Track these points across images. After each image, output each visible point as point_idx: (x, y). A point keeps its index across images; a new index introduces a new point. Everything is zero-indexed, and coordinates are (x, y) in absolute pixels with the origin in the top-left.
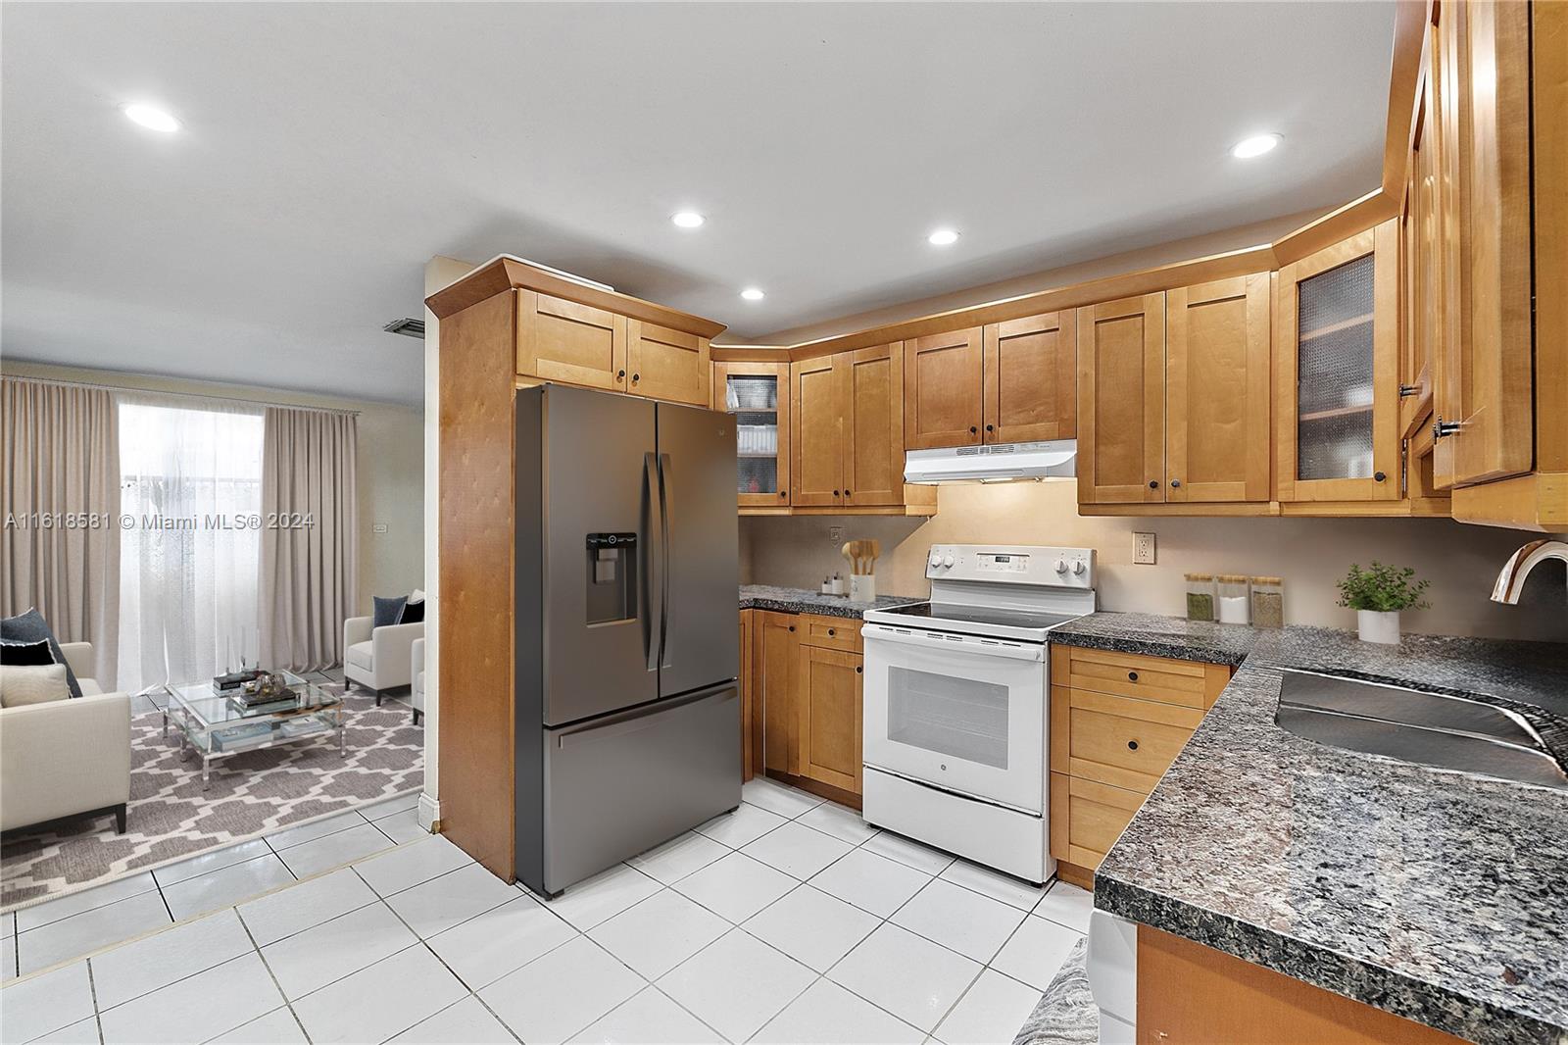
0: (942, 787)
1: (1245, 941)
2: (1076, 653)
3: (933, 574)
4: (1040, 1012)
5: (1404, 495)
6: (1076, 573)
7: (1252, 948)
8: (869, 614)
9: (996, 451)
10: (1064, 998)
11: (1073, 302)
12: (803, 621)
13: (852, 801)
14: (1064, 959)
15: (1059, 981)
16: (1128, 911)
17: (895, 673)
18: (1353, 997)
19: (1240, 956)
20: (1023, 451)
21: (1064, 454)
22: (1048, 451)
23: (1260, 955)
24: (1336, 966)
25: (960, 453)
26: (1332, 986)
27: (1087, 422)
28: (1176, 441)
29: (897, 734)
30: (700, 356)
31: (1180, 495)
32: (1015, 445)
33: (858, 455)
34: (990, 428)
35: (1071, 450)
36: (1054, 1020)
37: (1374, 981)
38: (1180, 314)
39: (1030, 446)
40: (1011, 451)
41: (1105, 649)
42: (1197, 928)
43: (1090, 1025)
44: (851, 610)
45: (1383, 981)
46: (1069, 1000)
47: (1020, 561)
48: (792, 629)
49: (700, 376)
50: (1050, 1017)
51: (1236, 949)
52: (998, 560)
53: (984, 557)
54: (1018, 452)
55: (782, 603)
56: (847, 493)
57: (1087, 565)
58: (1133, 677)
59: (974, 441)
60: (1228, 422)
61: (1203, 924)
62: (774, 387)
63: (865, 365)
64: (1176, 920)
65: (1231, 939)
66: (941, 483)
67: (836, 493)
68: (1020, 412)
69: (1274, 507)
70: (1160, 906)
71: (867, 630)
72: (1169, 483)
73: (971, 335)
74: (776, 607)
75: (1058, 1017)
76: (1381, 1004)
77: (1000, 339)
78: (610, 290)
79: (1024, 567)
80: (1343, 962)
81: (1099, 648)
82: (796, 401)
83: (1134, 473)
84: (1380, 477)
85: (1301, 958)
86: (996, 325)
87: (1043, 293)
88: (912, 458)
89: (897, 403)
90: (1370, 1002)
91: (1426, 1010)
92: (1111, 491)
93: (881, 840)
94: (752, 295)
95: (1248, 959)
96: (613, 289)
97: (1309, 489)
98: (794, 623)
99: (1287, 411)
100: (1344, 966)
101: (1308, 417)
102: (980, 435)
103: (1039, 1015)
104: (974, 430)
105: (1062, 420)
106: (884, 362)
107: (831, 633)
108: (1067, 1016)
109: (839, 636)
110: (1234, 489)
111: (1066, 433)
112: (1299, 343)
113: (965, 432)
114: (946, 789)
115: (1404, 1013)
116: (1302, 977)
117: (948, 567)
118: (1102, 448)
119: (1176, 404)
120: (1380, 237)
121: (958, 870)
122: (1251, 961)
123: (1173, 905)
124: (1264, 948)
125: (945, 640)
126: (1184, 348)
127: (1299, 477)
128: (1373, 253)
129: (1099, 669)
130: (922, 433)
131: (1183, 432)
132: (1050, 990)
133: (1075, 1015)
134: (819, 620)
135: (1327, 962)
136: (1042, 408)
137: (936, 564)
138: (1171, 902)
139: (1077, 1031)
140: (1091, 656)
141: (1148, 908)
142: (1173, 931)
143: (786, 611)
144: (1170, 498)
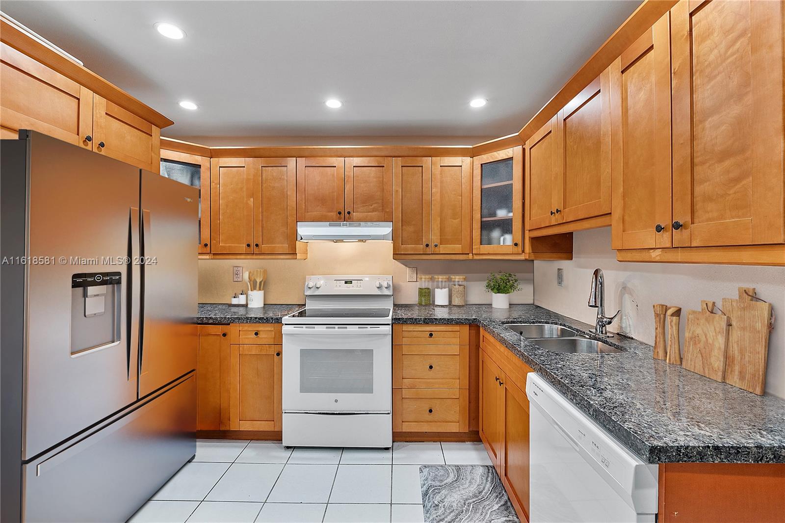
0: (335, 412)
1: (714, 454)
2: (405, 328)
3: (308, 293)
4: (428, 515)
5: (523, 251)
6: (386, 288)
7: (717, 456)
8: (286, 319)
9: (350, 226)
10: (434, 502)
11: (391, 154)
12: (233, 329)
13: (276, 437)
14: (419, 483)
15: (425, 494)
16: (666, 459)
17: (304, 353)
18: (752, 462)
19: (713, 462)
20: (366, 226)
21: (386, 229)
22: (378, 227)
23: (720, 458)
24: (747, 451)
25: (330, 225)
26: (746, 461)
27: (397, 214)
28: (436, 226)
29: (304, 389)
30: (153, 139)
31: (437, 250)
32: (361, 223)
33: (264, 222)
34: (349, 213)
35: (389, 227)
36: (437, 517)
37: (759, 453)
38: (437, 170)
39: (369, 223)
40: (359, 226)
41: (420, 323)
42: (695, 456)
43: (451, 510)
44: (272, 318)
45: (762, 451)
46: (436, 502)
47: (357, 283)
48: (224, 335)
49: (153, 154)
50: (435, 516)
51: (711, 459)
52: (346, 283)
53: (338, 282)
54: (363, 227)
55: (216, 319)
56: (257, 245)
57: (391, 283)
58: (431, 335)
59: (339, 219)
60: (455, 219)
61: (699, 453)
62: (198, 173)
63: (270, 168)
64: (687, 455)
65: (709, 455)
66: (309, 241)
67: (249, 245)
68: (364, 206)
69: (470, 256)
70: (680, 451)
71: (285, 329)
72: (433, 245)
73: (338, 161)
74: (211, 321)
75: (438, 514)
76: (761, 461)
77: (354, 167)
78: (80, 64)
79: (360, 286)
80: (749, 449)
81: (417, 323)
82: (216, 184)
83: (418, 241)
84: (516, 245)
85: (735, 453)
86: (352, 158)
87: (378, 147)
88: (301, 226)
89: (291, 193)
90: (758, 462)
91: (775, 457)
92: (410, 247)
93: (297, 454)
94: (188, 105)
95: (716, 462)
96: (82, 64)
97: (485, 248)
98: (225, 331)
99: (477, 216)
100: (749, 450)
101: (484, 219)
102: (343, 216)
103: (429, 518)
104: (340, 213)
105: (386, 212)
106: (283, 168)
107: (256, 334)
108: (440, 511)
109: (261, 335)
110: (457, 248)
111: (386, 218)
112: (482, 189)
113: (334, 214)
114: (338, 412)
115: (768, 461)
116: (735, 461)
117: (318, 288)
118: (404, 227)
119: (436, 209)
120: (514, 152)
121: (347, 455)
122: (717, 462)
123: (685, 449)
124: (722, 454)
125: (336, 329)
126: (439, 184)
127: (481, 244)
128: (512, 157)
129: (415, 333)
130: (308, 212)
131: (438, 222)
132: (424, 502)
133: (443, 509)
134: (246, 327)
135: (744, 451)
136: (376, 205)
137: (311, 287)
138: (685, 447)
139: (448, 517)
140: (411, 328)
141: (674, 454)
142: (685, 461)
143: (220, 324)
144: (433, 251)
